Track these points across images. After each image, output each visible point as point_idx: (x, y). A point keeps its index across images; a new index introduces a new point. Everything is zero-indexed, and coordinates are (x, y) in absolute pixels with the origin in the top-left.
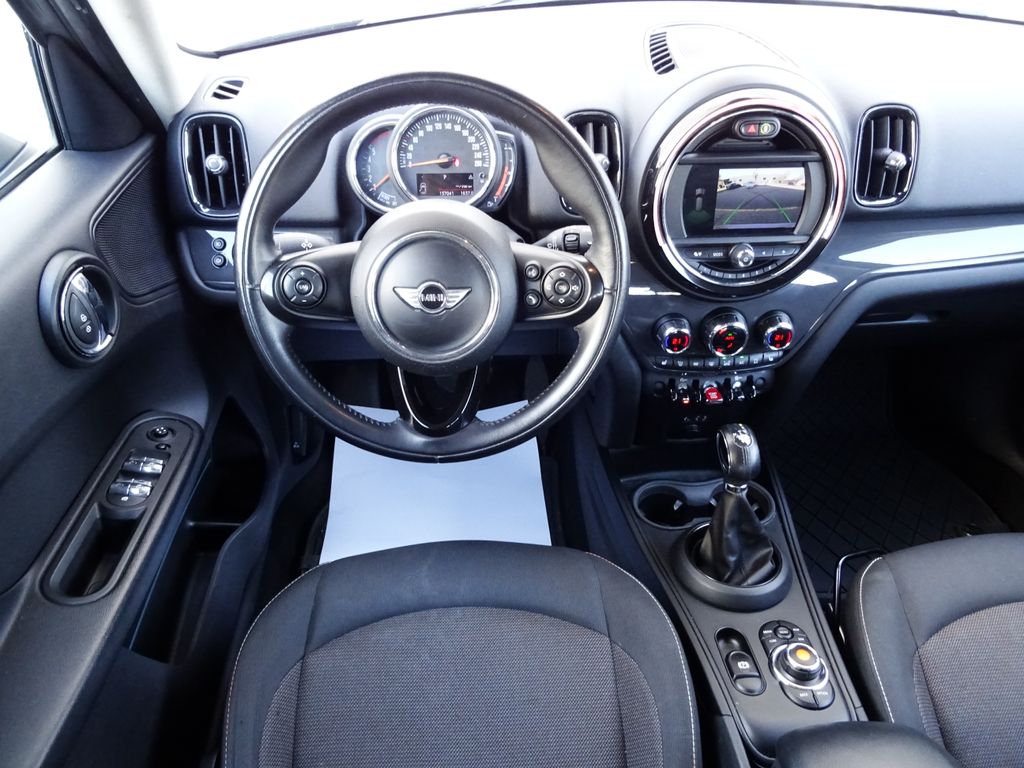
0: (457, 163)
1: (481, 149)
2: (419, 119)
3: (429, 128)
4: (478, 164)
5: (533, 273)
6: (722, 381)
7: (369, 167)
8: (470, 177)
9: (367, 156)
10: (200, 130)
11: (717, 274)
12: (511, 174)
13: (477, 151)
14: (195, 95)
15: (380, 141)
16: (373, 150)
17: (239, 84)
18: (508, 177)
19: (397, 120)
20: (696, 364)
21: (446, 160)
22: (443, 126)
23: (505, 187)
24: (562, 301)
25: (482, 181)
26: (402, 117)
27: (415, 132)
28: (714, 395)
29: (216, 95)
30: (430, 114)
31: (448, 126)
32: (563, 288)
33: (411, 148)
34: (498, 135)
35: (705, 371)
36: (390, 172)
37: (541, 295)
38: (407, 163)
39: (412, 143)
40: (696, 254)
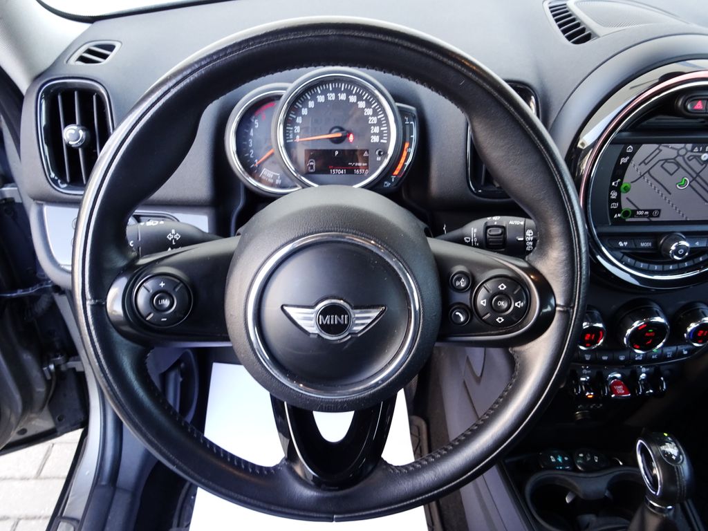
0: (351, 138)
1: (379, 123)
2: (310, 89)
3: (321, 99)
4: (375, 139)
5: (462, 283)
6: (628, 372)
7: (250, 140)
8: (366, 154)
9: (249, 128)
10: (59, 97)
11: (642, 265)
12: (411, 150)
13: (374, 125)
14: (59, 59)
15: (264, 112)
16: (256, 122)
17: (111, 48)
18: (408, 154)
19: (285, 89)
20: (605, 358)
21: (339, 135)
22: (337, 97)
23: (404, 165)
24: (500, 320)
25: (379, 159)
26: (291, 86)
27: (305, 104)
28: (620, 389)
29: (82, 59)
30: (322, 82)
31: (343, 97)
32: (503, 304)
33: (299, 120)
34: (399, 107)
35: (614, 364)
36: (274, 146)
37: (471, 310)
38: (294, 138)
39: (301, 115)
40: (621, 244)
